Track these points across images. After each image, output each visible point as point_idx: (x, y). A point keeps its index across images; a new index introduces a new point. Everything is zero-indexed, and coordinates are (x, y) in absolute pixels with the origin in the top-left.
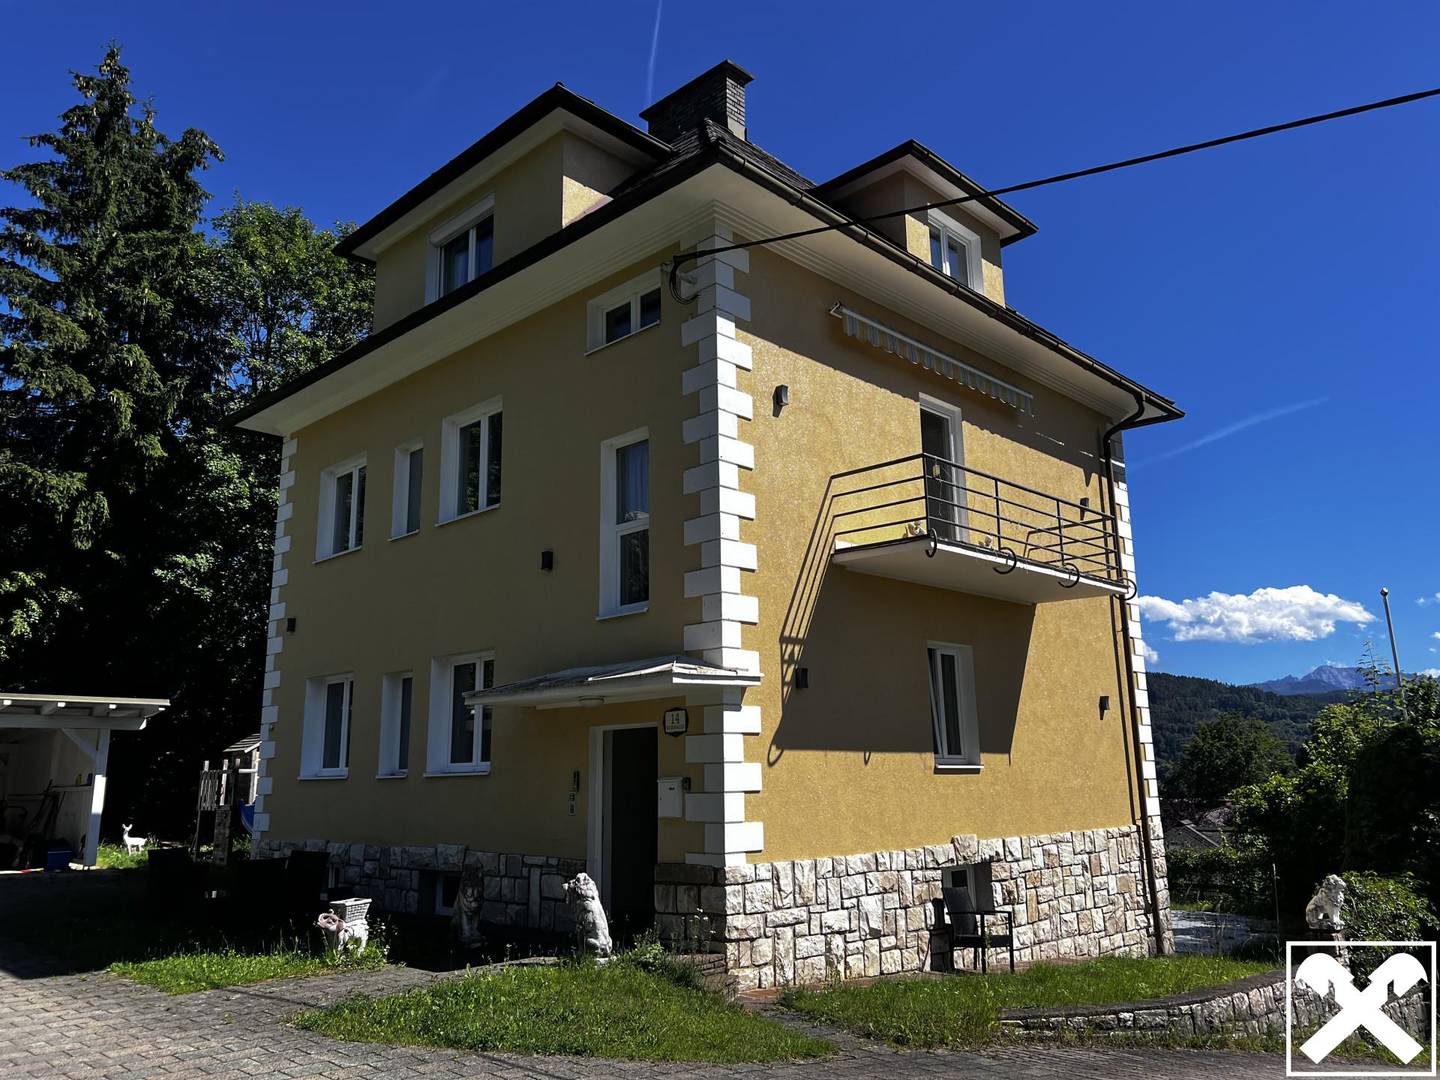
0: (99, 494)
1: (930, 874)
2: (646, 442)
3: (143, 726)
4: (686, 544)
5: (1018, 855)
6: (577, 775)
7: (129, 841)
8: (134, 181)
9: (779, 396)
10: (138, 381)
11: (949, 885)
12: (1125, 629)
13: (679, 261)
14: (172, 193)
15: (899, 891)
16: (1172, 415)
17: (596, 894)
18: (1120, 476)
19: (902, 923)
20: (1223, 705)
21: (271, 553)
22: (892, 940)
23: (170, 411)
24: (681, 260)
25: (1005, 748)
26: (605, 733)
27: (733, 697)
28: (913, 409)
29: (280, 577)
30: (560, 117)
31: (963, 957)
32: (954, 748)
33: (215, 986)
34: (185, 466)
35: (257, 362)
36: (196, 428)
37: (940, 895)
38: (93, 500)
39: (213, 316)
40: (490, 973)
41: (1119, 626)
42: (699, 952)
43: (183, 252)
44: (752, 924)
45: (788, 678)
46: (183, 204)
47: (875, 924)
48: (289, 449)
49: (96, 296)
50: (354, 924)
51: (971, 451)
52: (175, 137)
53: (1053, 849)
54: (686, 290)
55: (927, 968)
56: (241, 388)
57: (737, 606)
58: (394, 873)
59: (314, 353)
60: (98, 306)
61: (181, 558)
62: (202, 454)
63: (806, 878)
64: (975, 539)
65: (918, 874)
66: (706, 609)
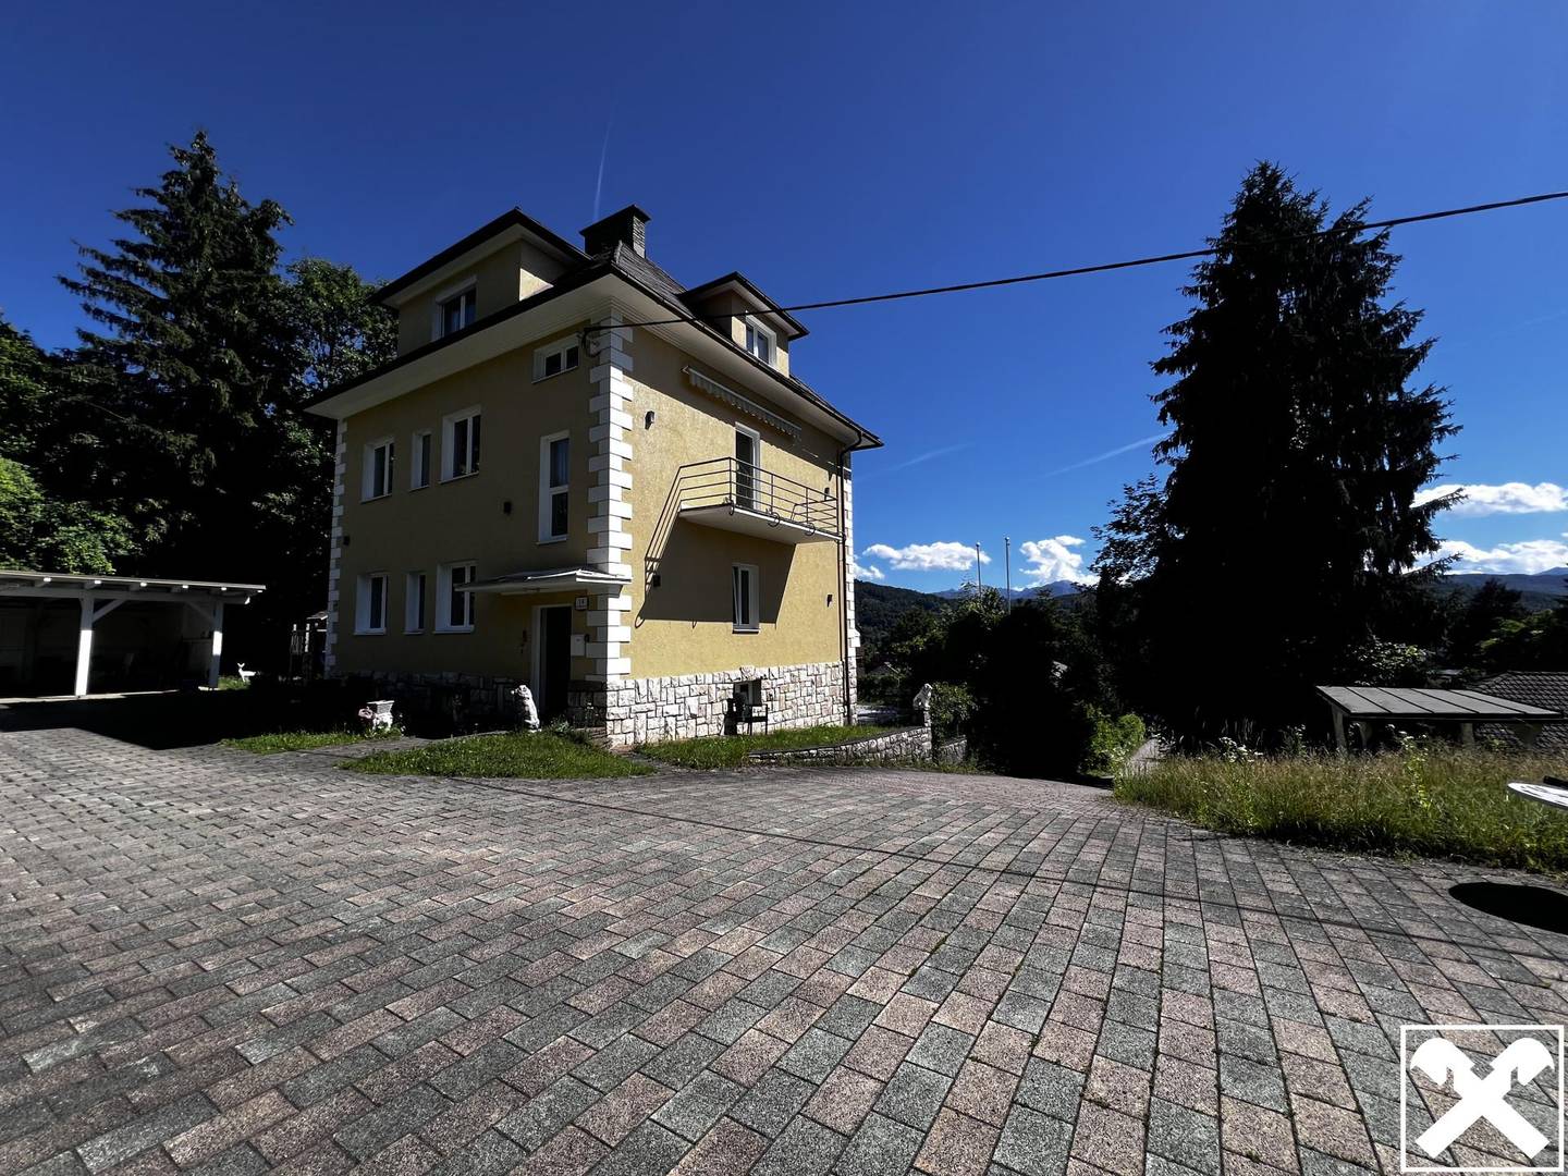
0: (207, 450)
1: (726, 686)
2: (568, 439)
3: (248, 601)
4: (590, 501)
5: (776, 676)
6: (524, 633)
7: (243, 674)
8: (224, 232)
9: (649, 417)
10: (234, 374)
11: (738, 691)
12: (844, 560)
13: (588, 330)
14: (254, 244)
15: (709, 695)
16: (878, 445)
17: (530, 696)
18: (848, 476)
19: (709, 710)
20: (918, 603)
21: (332, 494)
22: (703, 720)
23: (259, 397)
24: (590, 330)
25: (774, 621)
26: (542, 610)
27: (616, 591)
28: (732, 431)
29: (338, 511)
30: (518, 230)
31: (742, 728)
32: (745, 620)
33: (292, 750)
34: (271, 435)
35: (322, 368)
36: (280, 411)
37: (731, 697)
38: (203, 453)
39: (290, 334)
40: (465, 740)
41: (841, 559)
42: (589, 726)
43: (264, 288)
44: (621, 712)
45: (649, 581)
46: (263, 253)
47: (694, 711)
48: (342, 428)
49: (198, 312)
50: (384, 715)
51: (765, 457)
52: (255, 204)
53: (796, 673)
54: (593, 349)
55: (722, 734)
56: (312, 384)
57: (619, 538)
58: (417, 688)
59: (363, 365)
60: (200, 319)
61: (272, 496)
62: (283, 427)
63: (655, 689)
64: (763, 508)
65: (720, 686)
66: (599, 540)
